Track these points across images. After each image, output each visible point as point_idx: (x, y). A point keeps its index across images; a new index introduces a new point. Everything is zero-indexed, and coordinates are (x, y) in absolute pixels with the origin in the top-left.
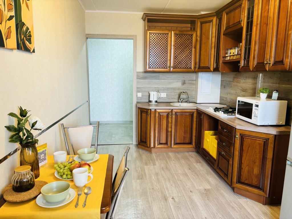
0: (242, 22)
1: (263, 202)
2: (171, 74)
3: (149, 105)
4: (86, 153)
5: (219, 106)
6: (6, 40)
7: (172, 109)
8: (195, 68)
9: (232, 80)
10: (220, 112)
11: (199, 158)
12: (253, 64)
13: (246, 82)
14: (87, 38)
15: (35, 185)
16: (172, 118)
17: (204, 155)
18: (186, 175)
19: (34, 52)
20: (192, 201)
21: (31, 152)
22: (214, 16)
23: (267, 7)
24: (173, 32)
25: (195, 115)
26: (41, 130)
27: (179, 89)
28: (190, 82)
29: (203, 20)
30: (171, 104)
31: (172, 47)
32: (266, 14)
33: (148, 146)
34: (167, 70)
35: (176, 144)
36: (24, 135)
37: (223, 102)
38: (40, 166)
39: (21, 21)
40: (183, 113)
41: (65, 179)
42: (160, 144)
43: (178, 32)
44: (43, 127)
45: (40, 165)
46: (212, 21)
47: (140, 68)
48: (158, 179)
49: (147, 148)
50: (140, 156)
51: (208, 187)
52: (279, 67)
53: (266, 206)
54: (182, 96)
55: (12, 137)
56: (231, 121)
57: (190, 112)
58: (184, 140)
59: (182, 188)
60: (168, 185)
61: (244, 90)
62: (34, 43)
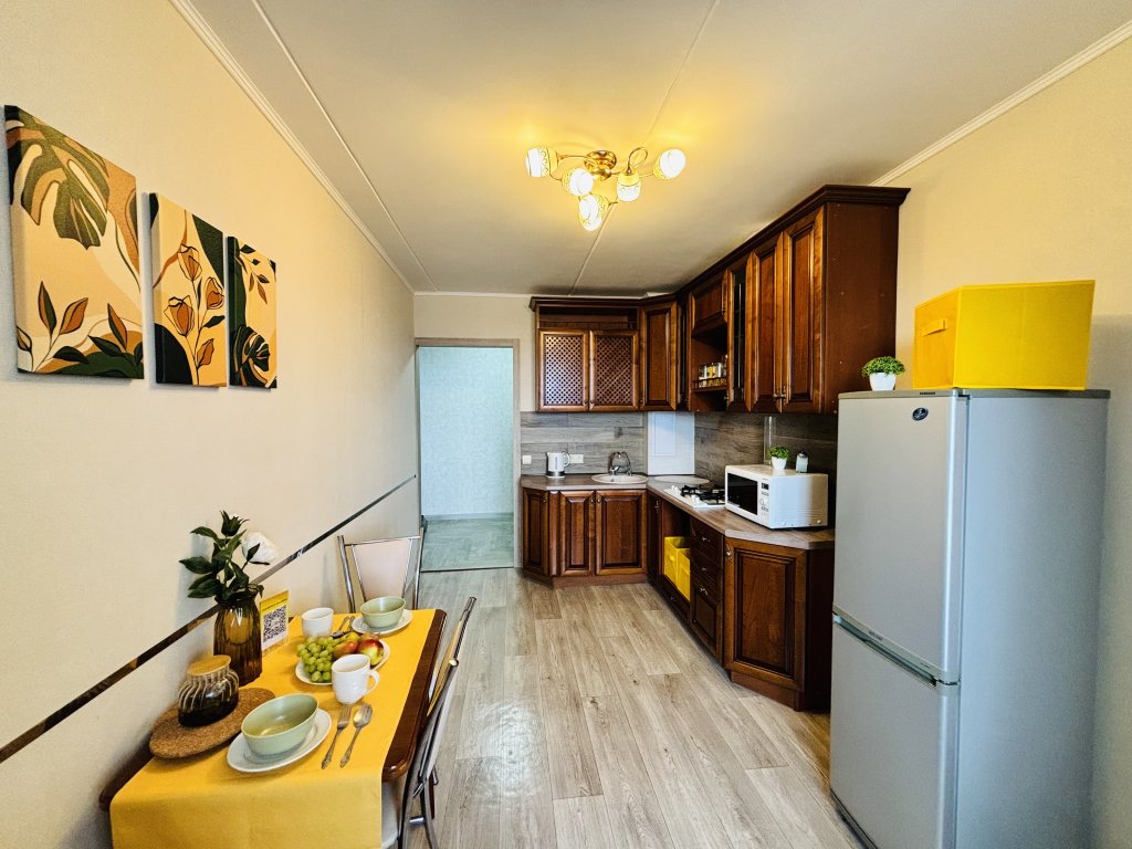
0: (726, 314)
1: (795, 702)
2: (589, 415)
3: (548, 482)
4: (382, 608)
5: (692, 482)
6: (197, 368)
7: (595, 491)
8: (639, 403)
9: (715, 426)
10: (693, 496)
11: (656, 598)
12: (753, 398)
13: (745, 434)
14: (418, 346)
15: (240, 704)
16: (595, 508)
17: (665, 589)
18: (626, 640)
19: (275, 387)
20: (636, 707)
21: (240, 620)
22: (674, 300)
23: (770, 287)
24: (591, 333)
25: (644, 502)
26: (267, 564)
27: (609, 446)
28: (631, 430)
29: (651, 309)
30: (594, 478)
31: (592, 362)
32: (768, 300)
33: (546, 572)
34: (584, 407)
35: (604, 566)
36: (229, 576)
37: (701, 471)
38: (263, 648)
39: (245, 325)
40: (619, 497)
41: (317, 682)
42: (571, 567)
43: (601, 333)
44: (272, 557)
45: (264, 646)
46: (669, 310)
47: (528, 405)
48: (563, 653)
49: (542, 577)
50: (529, 596)
51: (673, 670)
52: (802, 406)
53: (802, 714)
54: (615, 461)
55: (195, 586)
56: (713, 518)
57: (633, 496)
58: (622, 557)
59: (614, 675)
60: (585, 667)
61: (742, 449)
62: (275, 367)
